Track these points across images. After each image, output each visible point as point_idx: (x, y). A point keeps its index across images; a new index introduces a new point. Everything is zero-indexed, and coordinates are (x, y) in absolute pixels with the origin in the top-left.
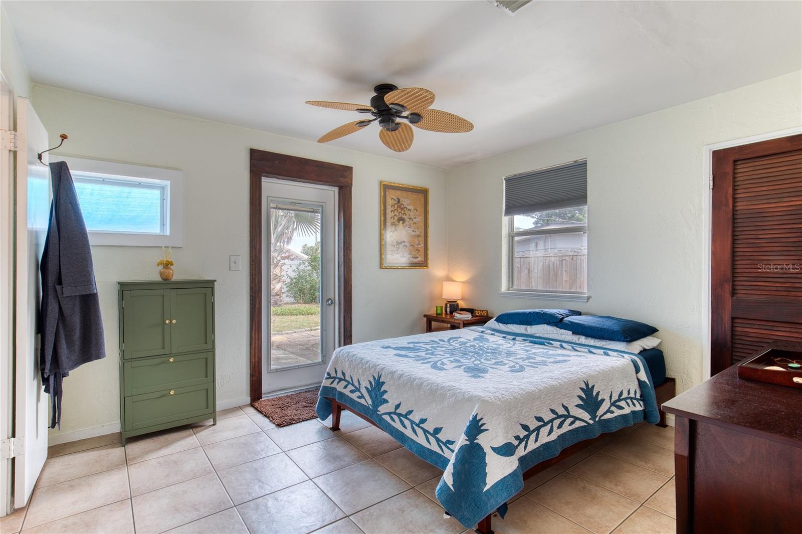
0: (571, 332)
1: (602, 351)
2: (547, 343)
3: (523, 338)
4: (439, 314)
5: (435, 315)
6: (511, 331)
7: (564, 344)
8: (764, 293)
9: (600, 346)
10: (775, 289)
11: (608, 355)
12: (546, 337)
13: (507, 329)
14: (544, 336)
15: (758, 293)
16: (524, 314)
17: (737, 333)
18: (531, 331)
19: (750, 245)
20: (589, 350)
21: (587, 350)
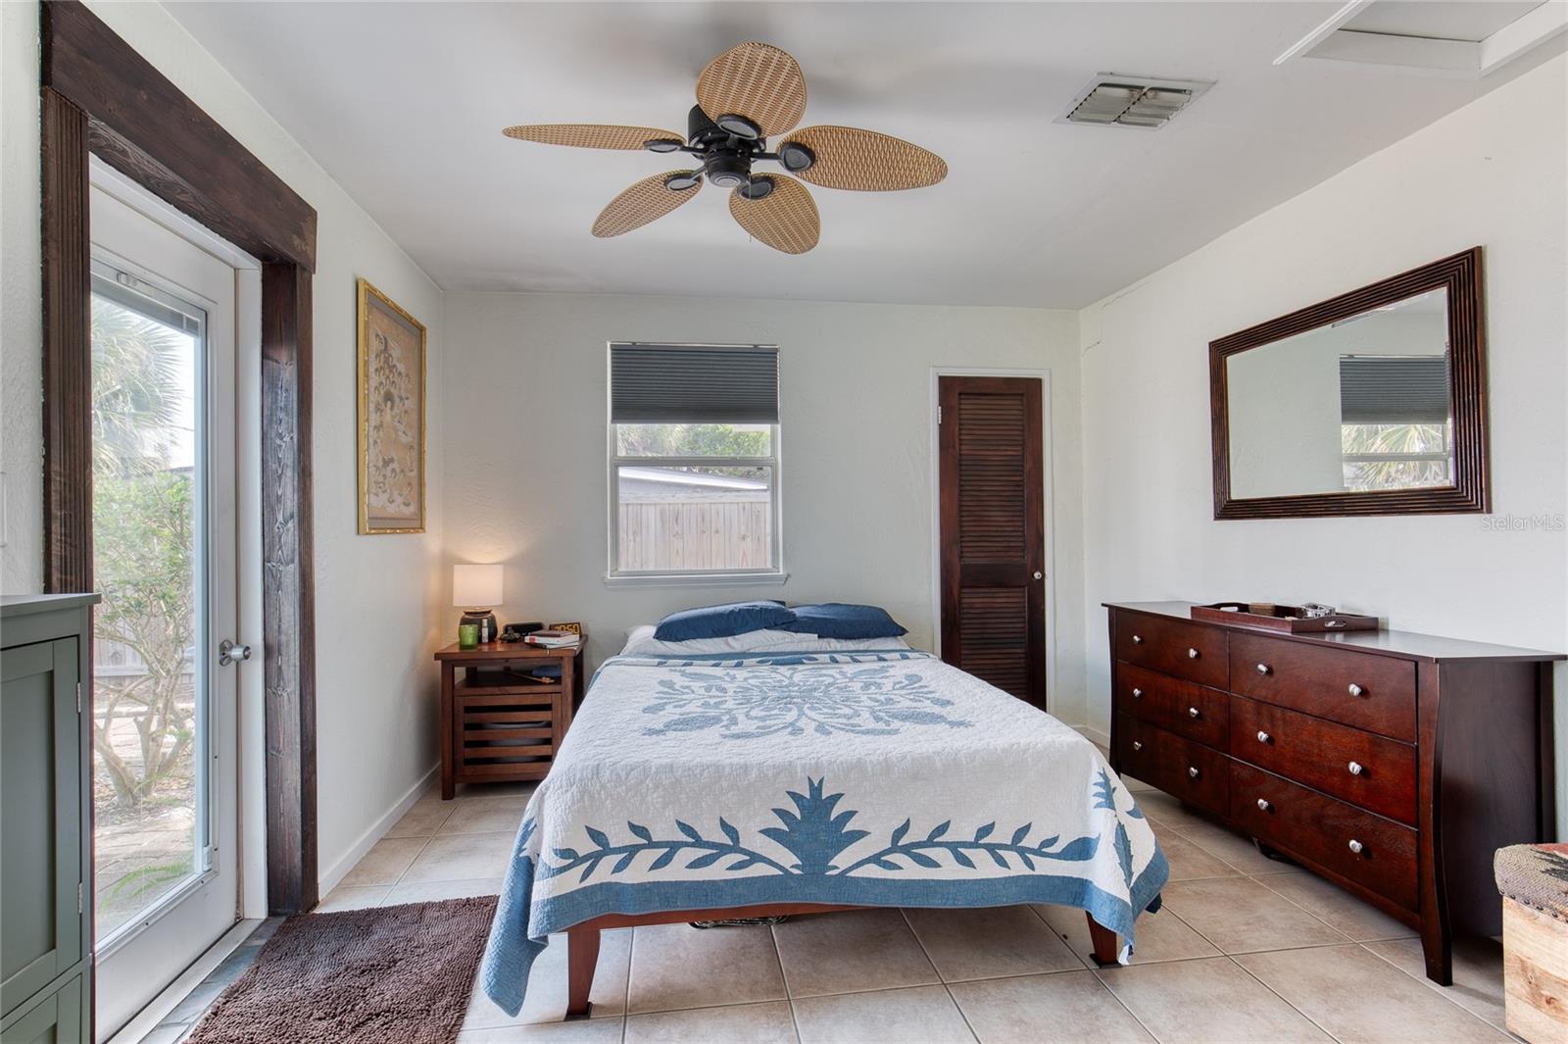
0: (816, 635)
1: (897, 655)
2: (805, 659)
3: (758, 659)
4: (470, 647)
5: (457, 650)
6: (703, 653)
7: (835, 655)
8: (987, 554)
9: (865, 649)
10: (995, 549)
11: (907, 658)
12: (775, 650)
13: (688, 650)
14: (770, 651)
15: (982, 555)
16: (720, 615)
17: (964, 606)
18: (742, 647)
19: (975, 498)
20: (878, 656)
21: (875, 658)
